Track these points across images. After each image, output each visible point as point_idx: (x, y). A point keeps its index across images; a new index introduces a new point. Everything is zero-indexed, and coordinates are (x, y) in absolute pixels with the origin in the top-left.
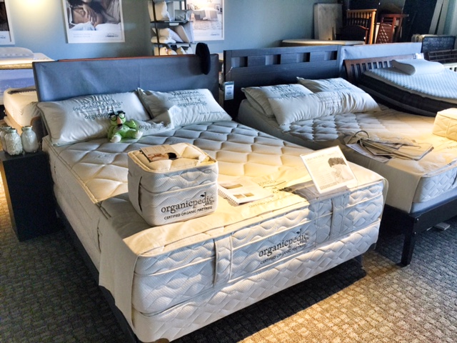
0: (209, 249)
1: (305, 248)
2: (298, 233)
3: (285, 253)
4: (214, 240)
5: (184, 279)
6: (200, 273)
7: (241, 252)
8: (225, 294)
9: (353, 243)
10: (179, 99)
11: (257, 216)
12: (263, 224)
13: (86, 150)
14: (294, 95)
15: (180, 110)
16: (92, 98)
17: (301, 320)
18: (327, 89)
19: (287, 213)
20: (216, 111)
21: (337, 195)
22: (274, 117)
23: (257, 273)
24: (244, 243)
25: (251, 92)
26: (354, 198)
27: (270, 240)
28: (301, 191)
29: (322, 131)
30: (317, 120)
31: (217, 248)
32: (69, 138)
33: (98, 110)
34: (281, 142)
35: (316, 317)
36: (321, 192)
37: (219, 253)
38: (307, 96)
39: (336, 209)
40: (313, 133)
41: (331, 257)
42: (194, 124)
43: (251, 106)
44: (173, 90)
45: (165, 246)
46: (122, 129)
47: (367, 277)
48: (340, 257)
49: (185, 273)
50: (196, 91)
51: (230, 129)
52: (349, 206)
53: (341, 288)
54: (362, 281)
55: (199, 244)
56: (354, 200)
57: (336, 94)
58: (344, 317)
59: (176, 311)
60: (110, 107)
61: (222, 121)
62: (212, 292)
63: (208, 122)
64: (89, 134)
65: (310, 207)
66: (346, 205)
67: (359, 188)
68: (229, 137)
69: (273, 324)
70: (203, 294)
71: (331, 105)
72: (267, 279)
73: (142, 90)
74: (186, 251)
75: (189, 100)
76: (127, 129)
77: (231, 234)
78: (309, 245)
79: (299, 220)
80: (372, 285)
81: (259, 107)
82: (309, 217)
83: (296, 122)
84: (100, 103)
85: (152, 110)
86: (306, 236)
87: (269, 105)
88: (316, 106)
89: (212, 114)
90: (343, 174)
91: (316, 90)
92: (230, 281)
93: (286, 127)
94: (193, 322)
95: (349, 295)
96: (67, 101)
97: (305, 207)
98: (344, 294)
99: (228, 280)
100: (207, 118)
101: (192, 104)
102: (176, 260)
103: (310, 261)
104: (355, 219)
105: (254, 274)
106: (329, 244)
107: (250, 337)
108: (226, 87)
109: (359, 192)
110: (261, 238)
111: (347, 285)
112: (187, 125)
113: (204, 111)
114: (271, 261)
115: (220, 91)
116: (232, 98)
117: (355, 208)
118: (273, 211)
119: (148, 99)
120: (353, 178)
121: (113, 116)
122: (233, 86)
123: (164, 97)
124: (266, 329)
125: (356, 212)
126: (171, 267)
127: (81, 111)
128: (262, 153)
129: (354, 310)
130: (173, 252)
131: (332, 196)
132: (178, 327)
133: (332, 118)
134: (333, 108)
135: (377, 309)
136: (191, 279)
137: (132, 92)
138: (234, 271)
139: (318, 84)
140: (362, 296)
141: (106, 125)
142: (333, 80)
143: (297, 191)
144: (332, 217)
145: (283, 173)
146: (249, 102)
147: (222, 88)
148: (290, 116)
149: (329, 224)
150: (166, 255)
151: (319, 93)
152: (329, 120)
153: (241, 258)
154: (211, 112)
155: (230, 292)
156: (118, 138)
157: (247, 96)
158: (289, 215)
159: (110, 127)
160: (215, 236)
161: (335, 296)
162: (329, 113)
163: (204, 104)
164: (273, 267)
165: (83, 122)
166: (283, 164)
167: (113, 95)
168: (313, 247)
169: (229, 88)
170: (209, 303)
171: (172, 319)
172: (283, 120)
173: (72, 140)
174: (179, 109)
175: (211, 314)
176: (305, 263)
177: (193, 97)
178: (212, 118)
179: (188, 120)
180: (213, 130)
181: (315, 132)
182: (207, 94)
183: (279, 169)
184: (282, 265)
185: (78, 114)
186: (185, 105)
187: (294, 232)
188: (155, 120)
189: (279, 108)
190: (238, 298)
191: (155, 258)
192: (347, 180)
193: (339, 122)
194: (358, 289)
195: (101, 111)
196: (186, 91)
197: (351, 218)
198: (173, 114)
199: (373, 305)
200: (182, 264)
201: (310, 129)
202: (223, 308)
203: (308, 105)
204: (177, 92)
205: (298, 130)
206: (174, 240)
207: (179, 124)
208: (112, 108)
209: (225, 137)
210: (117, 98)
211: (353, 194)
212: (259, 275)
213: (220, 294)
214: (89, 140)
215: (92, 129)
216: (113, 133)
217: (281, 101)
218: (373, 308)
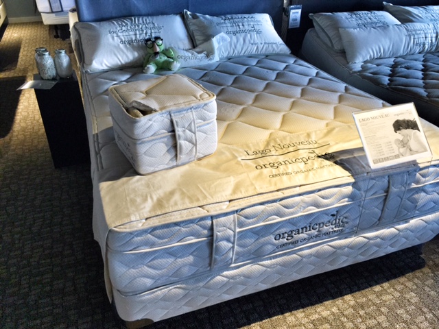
0: (204, 228)
1: (342, 234)
2: (333, 215)
3: (311, 238)
4: (212, 217)
5: (171, 260)
6: (191, 254)
7: (250, 234)
8: (225, 279)
9: (412, 231)
10: (229, 25)
11: (277, 191)
12: (283, 202)
13: (115, 80)
14: (373, 25)
15: (229, 39)
16: (132, 20)
17: (325, 313)
18: (420, 20)
19: (320, 190)
20: (272, 41)
21: (398, 170)
22: (343, 53)
23: (270, 258)
24: (253, 224)
25: (320, 20)
26: (424, 176)
27: (291, 222)
28: (348, 161)
29: (403, 74)
30: (400, 59)
31: (215, 227)
32: (101, 64)
33: (136, 35)
34: (342, 86)
35: (346, 313)
36: (373, 166)
37: (218, 233)
38: (391, 27)
39: (394, 190)
40: (390, 75)
41: (378, 246)
42: (244, 56)
43: (319, 37)
44: (225, 14)
45: (147, 219)
46: (158, 58)
47: (426, 270)
48: (391, 246)
49: (171, 253)
50: (250, 16)
51: (284, 65)
52: (414, 186)
53: (388, 279)
54: (418, 273)
55: (191, 221)
56: (423, 179)
57: (431, 26)
58: (382, 319)
59: (160, 293)
60: (149, 32)
61: (278, 54)
62: (208, 277)
63: (261, 55)
64: (123, 62)
65: (354, 185)
66: (410, 184)
67: (433, 163)
68: (278, 75)
69: (291, 311)
70: (195, 277)
71: (422, 40)
72: (284, 265)
73: (189, 13)
74: (172, 229)
75: (241, 27)
76: (164, 58)
77: (237, 211)
78: (347, 231)
79: (336, 200)
80: (430, 282)
81: (328, 39)
82: (351, 197)
83: (371, 61)
84: (138, 26)
85: (196, 37)
86: (345, 220)
87: (340, 37)
88: (402, 41)
89: (266, 45)
90: (413, 144)
91: (405, 19)
92: (233, 265)
93: (357, 65)
94: (184, 305)
95: (395, 289)
96: (104, 22)
97: (348, 184)
98: (389, 288)
99: (231, 264)
100: (260, 49)
101: (244, 32)
102: (159, 237)
103: (346, 249)
104: (421, 203)
105: (267, 259)
106: (377, 230)
107: (258, 323)
108: (292, 11)
109: (431, 169)
110: (279, 219)
111: (395, 276)
112: (235, 57)
113: (257, 41)
114: (291, 246)
115: (284, 16)
116: (298, 26)
117: (422, 190)
118: (300, 186)
119: (194, 24)
120: (426, 150)
121: (149, 43)
122: (300, 11)
123: (211, 22)
124: (281, 316)
125: (423, 194)
126: (152, 245)
127: (117, 34)
128: (312, 101)
129: (399, 312)
130: (155, 229)
131: (391, 172)
132: (163, 309)
133: (421, 57)
134: (424, 44)
135: (429, 316)
136: (179, 260)
137: (177, 14)
138: (238, 254)
139: (409, 13)
140: (413, 294)
141: (142, 53)
142: (431, 7)
143: (341, 160)
144: (385, 200)
145: (329, 132)
146: (316, 32)
147: (287, 13)
148: (364, 52)
149: (381, 206)
150: (144, 232)
151: (407, 24)
152: (416, 60)
153: (249, 241)
154: (265, 43)
155: (233, 277)
156: (152, 68)
157: (315, 24)
158: (322, 193)
159: (146, 55)
160: (213, 213)
161: (377, 288)
162: (417, 51)
163: (259, 32)
164: (294, 252)
165: (118, 47)
166: (335, 118)
167: (155, 18)
168: (354, 233)
169: (296, 14)
170: (203, 287)
171: (155, 301)
172: (354, 56)
173: (105, 68)
174: (227, 37)
175: (207, 298)
176: (338, 251)
177: (246, 24)
178: (266, 49)
179: (236, 52)
180: (263, 65)
181: (393, 74)
182: (265, 21)
183: (327, 125)
184: (307, 251)
185: (113, 38)
186: (234, 33)
187: (327, 214)
188: (197, 49)
189: (352, 41)
190: (243, 284)
191: (131, 233)
192: (417, 152)
193: (429, 64)
194: (409, 284)
195: (138, 36)
196: (240, 16)
197: (415, 201)
198: (219, 43)
199: (425, 310)
200: (166, 244)
201: (388, 70)
202: (224, 293)
203: (390, 40)
204: (229, 16)
205: (371, 71)
206: (159, 213)
207: (225, 55)
208: (151, 33)
209: (273, 75)
210: (158, 20)
211: (422, 172)
212: (273, 261)
213: (218, 278)
214: (123, 69)
215: (127, 56)
216: (148, 62)
217: (355, 32)
218: (423, 313)
